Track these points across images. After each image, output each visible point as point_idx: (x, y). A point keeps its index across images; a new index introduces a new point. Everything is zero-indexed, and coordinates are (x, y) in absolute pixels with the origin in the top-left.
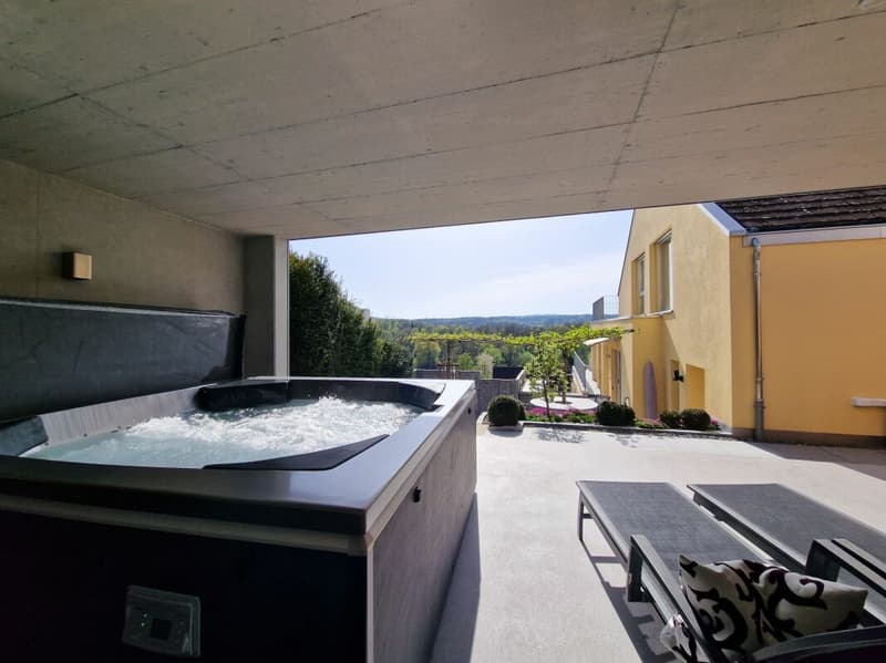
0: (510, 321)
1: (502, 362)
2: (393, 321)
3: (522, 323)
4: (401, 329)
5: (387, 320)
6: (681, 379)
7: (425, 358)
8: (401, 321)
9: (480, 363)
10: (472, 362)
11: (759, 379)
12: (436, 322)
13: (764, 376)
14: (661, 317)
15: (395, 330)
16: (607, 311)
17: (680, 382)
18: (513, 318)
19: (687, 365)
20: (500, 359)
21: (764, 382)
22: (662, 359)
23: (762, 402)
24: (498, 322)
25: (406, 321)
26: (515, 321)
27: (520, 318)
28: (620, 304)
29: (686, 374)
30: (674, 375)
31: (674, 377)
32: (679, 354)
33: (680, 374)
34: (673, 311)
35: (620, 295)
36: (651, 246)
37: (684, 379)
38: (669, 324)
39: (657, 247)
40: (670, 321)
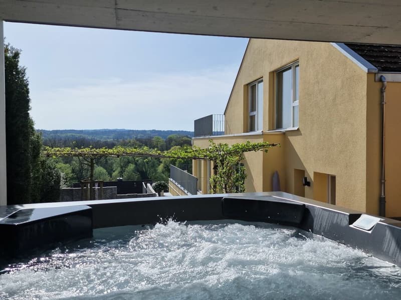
0: (77, 135)
3: (90, 137)
6: (308, 184)
11: (383, 181)
13: (386, 179)
14: (284, 134)
17: (306, 187)
18: (81, 132)
19: (315, 173)
21: (386, 183)
22: (285, 168)
23: (385, 198)
24: (64, 135)
26: (83, 136)
28: (226, 122)
29: (313, 180)
30: (304, 181)
31: (304, 183)
32: (304, 164)
33: (308, 181)
34: (298, 129)
35: (227, 114)
36: (270, 73)
37: (311, 184)
38: (293, 140)
39: (275, 75)
40: (294, 137)
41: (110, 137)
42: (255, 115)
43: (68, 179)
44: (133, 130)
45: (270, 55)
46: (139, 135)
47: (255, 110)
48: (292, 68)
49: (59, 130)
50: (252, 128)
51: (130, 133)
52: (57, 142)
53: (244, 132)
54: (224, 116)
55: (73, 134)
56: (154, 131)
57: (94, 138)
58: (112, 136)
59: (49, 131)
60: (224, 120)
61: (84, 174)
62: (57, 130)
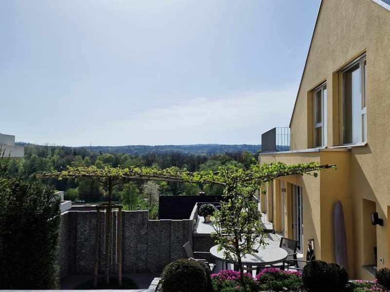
0: (175, 150)
1: (167, 190)
2: (53, 149)
3: (186, 152)
4: (62, 157)
5: (46, 147)
6: (381, 222)
7: (88, 187)
8: (63, 148)
9: (146, 191)
10: (138, 191)
12: (101, 150)
14: (350, 150)
15: (56, 157)
16: (279, 142)
17: (378, 226)
18: (179, 147)
19: (388, 207)
20: (166, 187)
22: (352, 197)
24: (164, 150)
25: (68, 148)
27: (184, 147)
28: (292, 135)
29: (387, 217)
30: (373, 218)
31: (373, 220)
32: (375, 192)
33: (379, 217)
34: (366, 145)
35: (292, 127)
36: (334, 74)
37: (385, 223)
38: (361, 159)
39: (341, 75)
40: (362, 156)
41: (203, 152)
42: (321, 127)
43: (164, 190)
44: (225, 145)
45: (333, 51)
46: (230, 150)
47: (321, 121)
48: (360, 67)
49: (161, 146)
50: (319, 143)
51: (222, 147)
52: (157, 156)
53: (308, 148)
54: (289, 129)
55: (172, 149)
56: (245, 146)
57: (190, 153)
58: (205, 151)
59: (152, 147)
60: (289, 133)
61: (178, 186)
62: (158, 146)
